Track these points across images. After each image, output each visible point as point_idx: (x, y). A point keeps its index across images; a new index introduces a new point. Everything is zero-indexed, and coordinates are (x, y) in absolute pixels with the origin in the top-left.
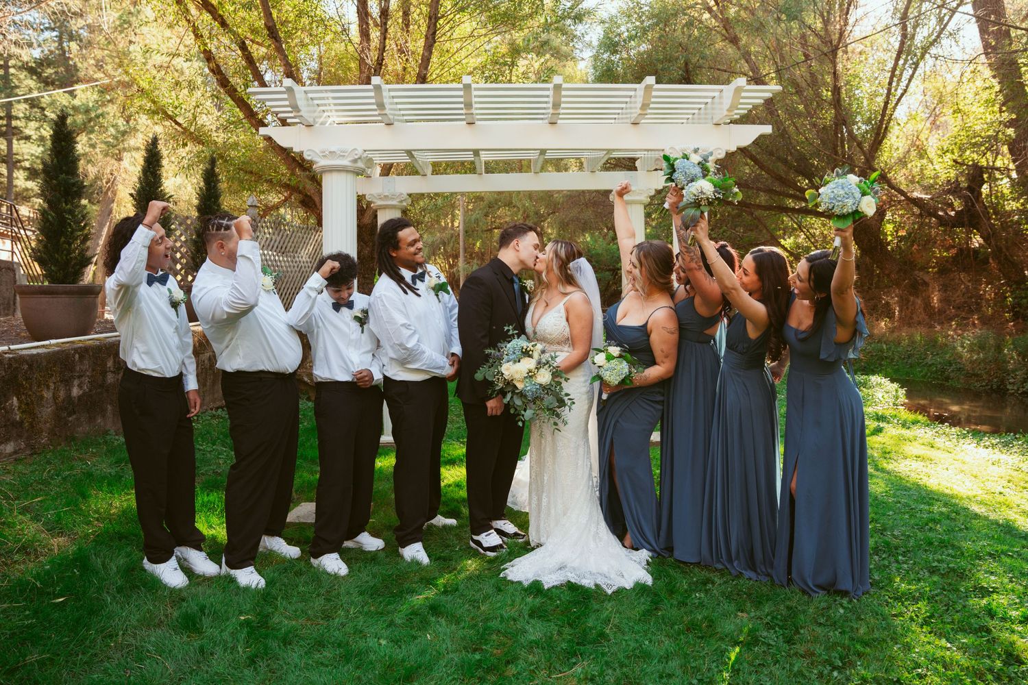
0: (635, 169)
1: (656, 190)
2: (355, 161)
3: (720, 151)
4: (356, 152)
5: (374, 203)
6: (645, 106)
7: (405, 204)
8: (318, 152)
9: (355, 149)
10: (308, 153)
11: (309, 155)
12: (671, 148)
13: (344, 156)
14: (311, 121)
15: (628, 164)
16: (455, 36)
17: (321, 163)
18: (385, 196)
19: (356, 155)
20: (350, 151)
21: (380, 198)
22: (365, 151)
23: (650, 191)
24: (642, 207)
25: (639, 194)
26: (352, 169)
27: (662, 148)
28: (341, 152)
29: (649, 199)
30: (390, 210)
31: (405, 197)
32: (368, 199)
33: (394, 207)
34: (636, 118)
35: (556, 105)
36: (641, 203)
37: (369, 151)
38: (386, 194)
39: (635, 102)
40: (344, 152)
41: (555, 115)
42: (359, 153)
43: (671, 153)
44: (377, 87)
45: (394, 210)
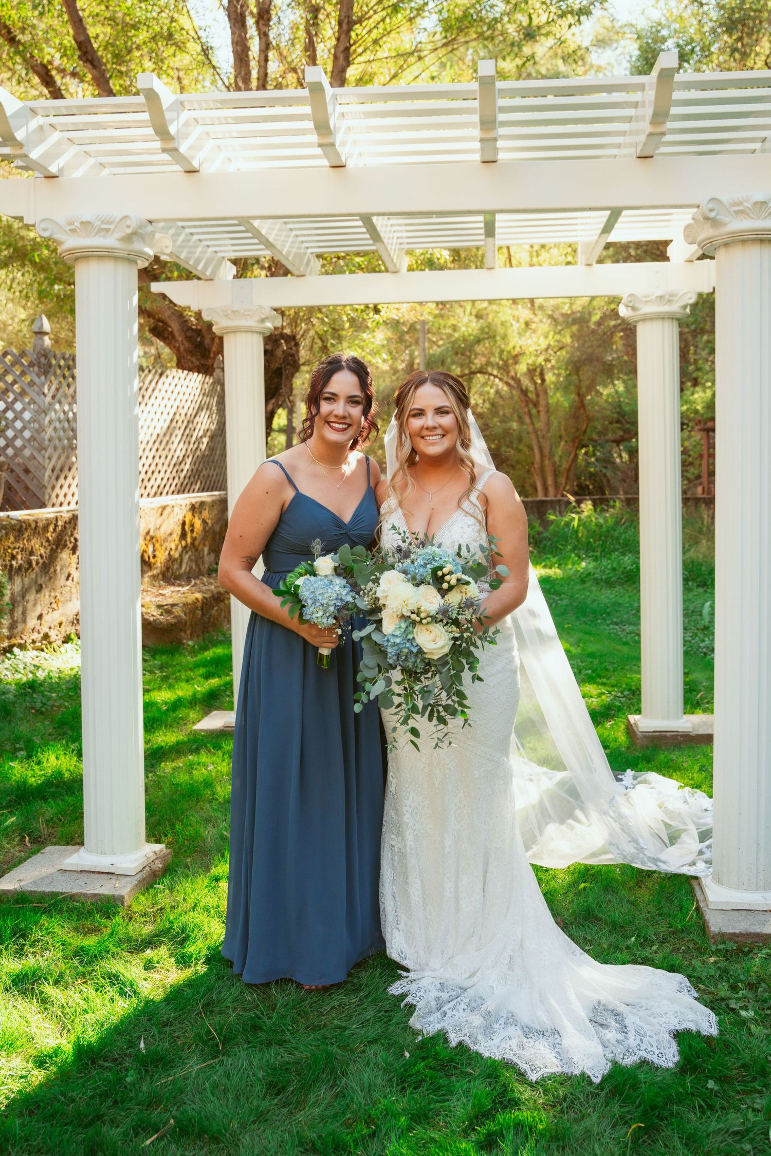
0: (667, 259)
1: (700, 295)
2: (128, 238)
4: (128, 222)
5: (217, 323)
7: (269, 325)
8: (62, 223)
9: (126, 217)
10: (43, 225)
11: (45, 230)
12: (713, 200)
13: (107, 230)
14: (53, 169)
16: (380, 55)
17: (70, 242)
18: (233, 311)
19: (128, 227)
20: (117, 220)
21: (226, 316)
22: (150, 222)
23: (689, 296)
24: (676, 324)
25: (669, 301)
26: (123, 254)
27: (696, 202)
28: (102, 222)
29: (688, 310)
30: (244, 335)
31: (268, 312)
32: (206, 317)
33: (249, 330)
34: (645, 144)
35: (488, 123)
36: (672, 317)
37: (157, 221)
38: (235, 309)
39: (643, 118)
40: (107, 223)
41: (489, 142)
42: (133, 223)
43: (711, 210)
44: (152, 97)
45: (249, 335)
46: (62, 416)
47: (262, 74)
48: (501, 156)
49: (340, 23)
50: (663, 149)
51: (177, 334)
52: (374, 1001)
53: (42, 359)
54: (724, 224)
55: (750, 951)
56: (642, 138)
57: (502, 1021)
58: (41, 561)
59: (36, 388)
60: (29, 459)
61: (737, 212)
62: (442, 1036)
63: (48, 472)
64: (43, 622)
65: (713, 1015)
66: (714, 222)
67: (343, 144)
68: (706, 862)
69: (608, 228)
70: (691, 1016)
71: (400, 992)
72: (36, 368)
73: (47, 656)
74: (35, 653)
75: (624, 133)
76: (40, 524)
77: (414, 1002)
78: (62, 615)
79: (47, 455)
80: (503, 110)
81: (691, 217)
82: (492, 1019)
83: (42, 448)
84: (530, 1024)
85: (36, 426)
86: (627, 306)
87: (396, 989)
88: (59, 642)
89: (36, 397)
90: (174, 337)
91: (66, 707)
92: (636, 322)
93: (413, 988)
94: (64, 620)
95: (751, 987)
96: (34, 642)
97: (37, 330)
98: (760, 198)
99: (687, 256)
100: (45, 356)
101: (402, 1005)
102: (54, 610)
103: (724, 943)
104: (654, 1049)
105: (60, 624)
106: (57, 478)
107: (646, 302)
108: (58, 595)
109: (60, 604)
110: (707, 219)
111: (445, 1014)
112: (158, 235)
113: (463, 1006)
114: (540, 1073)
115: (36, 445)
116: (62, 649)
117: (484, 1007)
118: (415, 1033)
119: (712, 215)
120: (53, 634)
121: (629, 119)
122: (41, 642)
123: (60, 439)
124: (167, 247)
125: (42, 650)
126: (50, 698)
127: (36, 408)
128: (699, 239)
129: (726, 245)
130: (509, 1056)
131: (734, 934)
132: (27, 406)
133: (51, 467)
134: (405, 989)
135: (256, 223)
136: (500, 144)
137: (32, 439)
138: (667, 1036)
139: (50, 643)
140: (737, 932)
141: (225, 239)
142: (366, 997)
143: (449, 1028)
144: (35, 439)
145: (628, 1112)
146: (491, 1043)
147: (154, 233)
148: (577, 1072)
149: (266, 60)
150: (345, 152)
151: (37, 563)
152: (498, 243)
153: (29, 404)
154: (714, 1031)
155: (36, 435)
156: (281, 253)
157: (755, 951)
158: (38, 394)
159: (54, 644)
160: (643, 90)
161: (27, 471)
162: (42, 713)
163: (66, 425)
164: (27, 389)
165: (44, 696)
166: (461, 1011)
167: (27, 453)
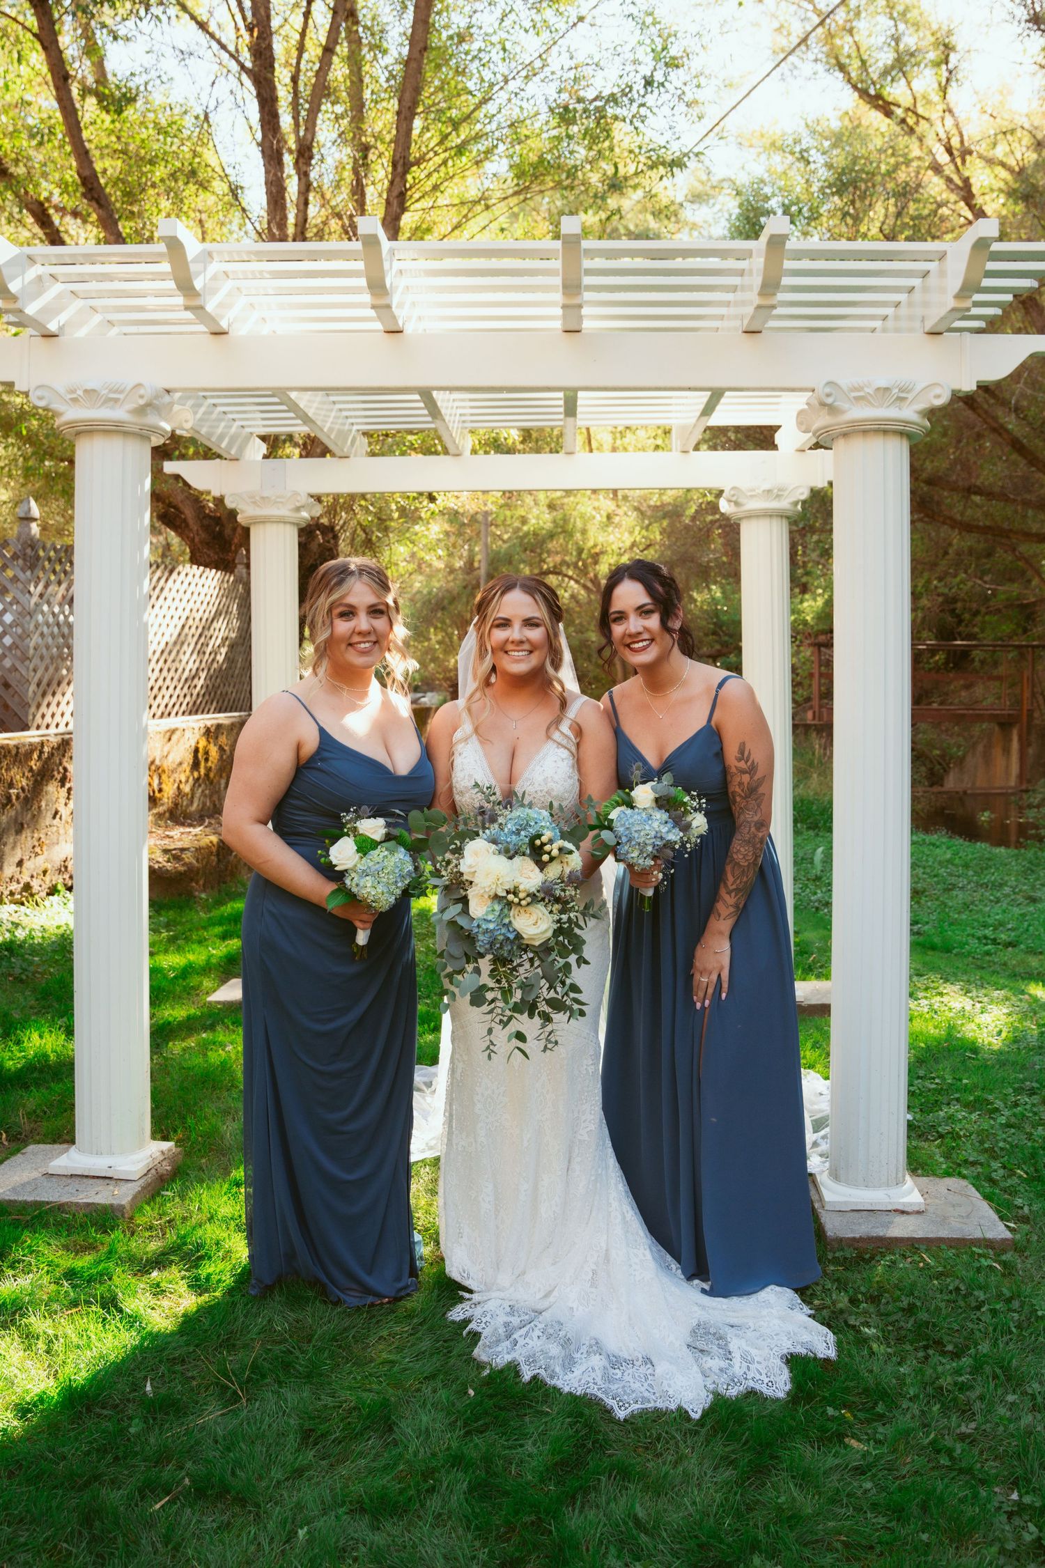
0: (775, 447)
1: (813, 490)
2: (141, 411)
3: (938, 391)
4: (142, 392)
5: (243, 512)
6: (770, 286)
7: (305, 514)
8: (62, 391)
9: (139, 385)
10: (39, 393)
11: (40, 398)
12: (829, 383)
13: (116, 400)
14: (53, 327)
15: (762, 438)
16: (441, 202)
17: (70, 414)
18: (263, 498)
19: (141, 397)
20: (129, 388)
21: (254, 503)
22: (168, 392)
23: (801, 490)
24: (785, 524)
25: (778, 496)
26: (135, 429)
27: (811, 385)
28: (111, 391)
29: (799, 507)
30: (275, 526)
31: (304, 499)
32: (230, 504)
33: (281, 521)
34: (753, 318)
35: (572, 287)
36: (781, 515)
37: (176, 390)
38: (265, 495)
39: (750, 288)
40: (116, 392)
41: (572, 309)
42: (147, 392)
43: (828, 395)
44: (175, 245)
45: (281, 526)
46: (51, 620)
47: (301, 219)
48: (587, 325)
49: (394, 165)
50: (771, 324)
51: (191, 522)
52: (431, 1330)
53: (29, 551)
54: (842, 412)
55: (872, 1258)
56: (750, 310)
57: (584, 1349)
58: (22, 795)
59: (20, 585)
60: (10, 670)
61: (857, 398)
62: (513, 1368)
63: (33, 687)
64: (24, 869)
65: (831, 1335)
66: (832, 409)
67: (401, 305)
68: (821, 1155)
69: (708, 410)
70: (806, 1337)
71: (462, 1317)
72: (20, 562)
73: (28, 911)
74: (14, 907)
75: (727, 304)
76: (22, 750)
77: (479, 1329)
78: (46, 861)
79: (31, 667)
80: (589, 272)
81: (804, 400)
82: (572, 1347)
83: (25, 658)
84: (617, 1352)
85: (19, 631)
86: (729, 501)
87: (457, 1314)
88: (43, 894)
89: (19, 596)
90: (187, 525)
91: (51, 974)
92: (740, 519)
93: (478, 1312)
94: (49, 866)
95: (874, 1299)
96: (12, 894)
97: (22, 515)
98: (883, 383)
99: (798, 445)
100: (33, 547)
101: (464, 1333)
102: (37, 854)
103: (842, 1250)
104: (763, 1377)
105: (45, 872)
106: (44, 695)
107: (752, 496)
108: (42, 836)
109: (45, 848)
110: (823, 404)
111: (516, 1343)
112: (176, 407)
113: (537, 1333)
114: (630, 1410)
115: (19, 653)
116: (47, 903)
117: (562, 1334)
118: (480, 1366)
119: (829, 400)
120: (35, 884)
121: (734, 289)
122: (20, 893)
123: (48, 647)
124: (186, 421)
125: (23, 904)
126: (31, 963)
127: (20, 609)
128: (814, 427)
129: (845, 435)
130: (593, 1390)
131: (854, 1239)
132: (8, 606)
133: (36, 680)
134: (468, 1314)
135: (293, 395)
136: (585, 311)
137: (14, 646)
138: (778, 1362)
139: (32, 895)
140: (857, 1236)
141: (254, 412)
142: (421, 1324)
143: (521, 1359)
144: (17, 647)
145: (733, 1452)
146: (570, 1376)
147: (171, 404)
148: (673, 1407)
149: (306, 203)
150: (403, 314)
151: (18, 797)
152: (579, 423)
153: (11, 604)
154: (832, 1353)
155: (18, 642)
156: (322, 430)
157: (878, 1258)
158: (22, 592)
159: (36, 897)
160: (751, 256)
161: (7, 685)
162: (22, 981)
163: (56, 630)
164: (9, 586)
165: (24, 960)
166: (535, 1339)
167: (7, 663)
